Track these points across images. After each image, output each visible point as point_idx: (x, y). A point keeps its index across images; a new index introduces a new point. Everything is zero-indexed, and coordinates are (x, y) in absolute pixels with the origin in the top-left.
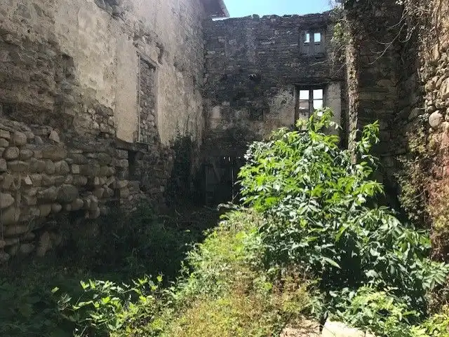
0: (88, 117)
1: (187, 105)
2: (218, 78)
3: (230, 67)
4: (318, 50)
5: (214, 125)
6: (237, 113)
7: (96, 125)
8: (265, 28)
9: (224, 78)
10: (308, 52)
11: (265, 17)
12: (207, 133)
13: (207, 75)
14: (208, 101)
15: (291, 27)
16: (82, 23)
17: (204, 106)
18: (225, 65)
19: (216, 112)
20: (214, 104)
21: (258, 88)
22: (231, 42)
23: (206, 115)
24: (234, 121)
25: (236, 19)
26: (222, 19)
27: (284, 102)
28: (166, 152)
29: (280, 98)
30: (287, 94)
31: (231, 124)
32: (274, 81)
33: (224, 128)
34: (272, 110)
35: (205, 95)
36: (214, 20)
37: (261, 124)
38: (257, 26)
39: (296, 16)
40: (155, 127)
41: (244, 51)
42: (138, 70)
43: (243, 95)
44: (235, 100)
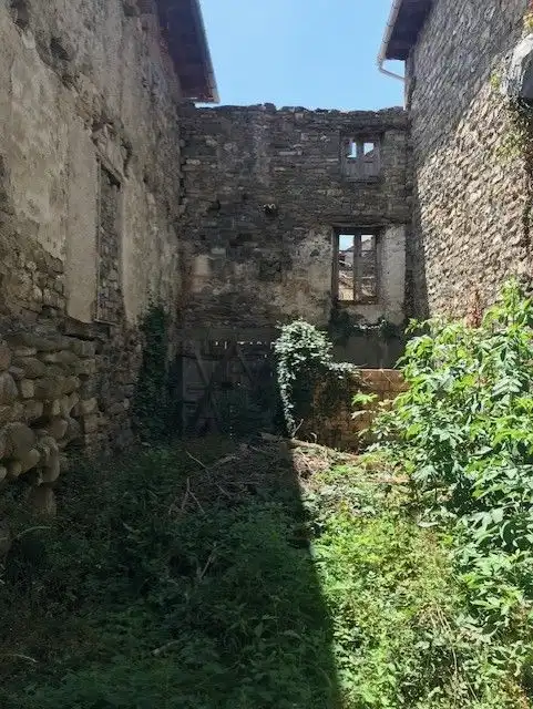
0: (25, 277)
1: (160, 252)
2: (204, 207)
3: (227, 189)
4: (370, 171)
5: (198, 287)
6: (239, 268)
7: (38, 292)
8: (285, 127)
9: (215, 208)
10: (352, 172)
11: (286, 109)
12: (185, 301)
13: (186, 200)
14: (188, 245)
15: (328, 129)
16: (17, 89)
17: (181, 252)
18: (217, 185)
19: (201, 265)
20: (198, 251)
21: (274, 227)
22: (228, 147)
23: (185, 269)
24: (233, 282)
25: (236, 108)
26: (212, 106)
27: (315, 253)
28: (133, 337)
29: (309, 245)
30: (320, 239)
31: (228, 287)
32: (299, 217)
33: (216, 292)
34: (296, 266)
35: (182, 234)
36: (198, 105)
37: (279, 289)
38: (272, 122)
39: (336, 113)
40: (119, 291)
41: (250, 164)
42: (97, 188)
43: (249, 238)
44: (234, 245)
